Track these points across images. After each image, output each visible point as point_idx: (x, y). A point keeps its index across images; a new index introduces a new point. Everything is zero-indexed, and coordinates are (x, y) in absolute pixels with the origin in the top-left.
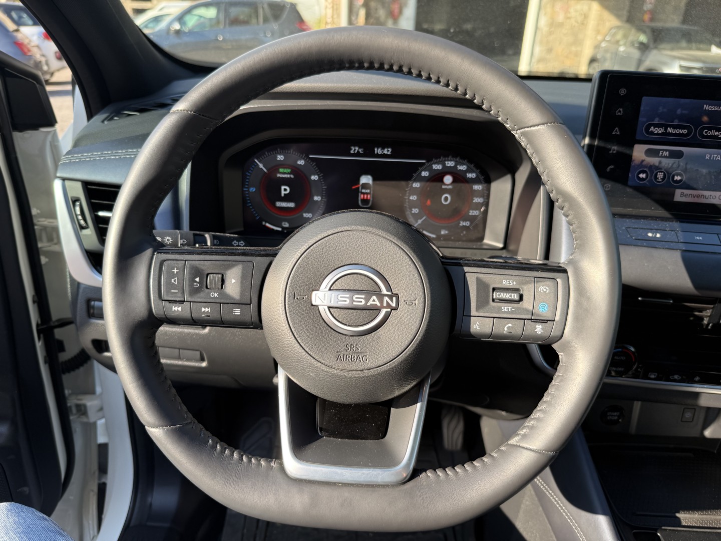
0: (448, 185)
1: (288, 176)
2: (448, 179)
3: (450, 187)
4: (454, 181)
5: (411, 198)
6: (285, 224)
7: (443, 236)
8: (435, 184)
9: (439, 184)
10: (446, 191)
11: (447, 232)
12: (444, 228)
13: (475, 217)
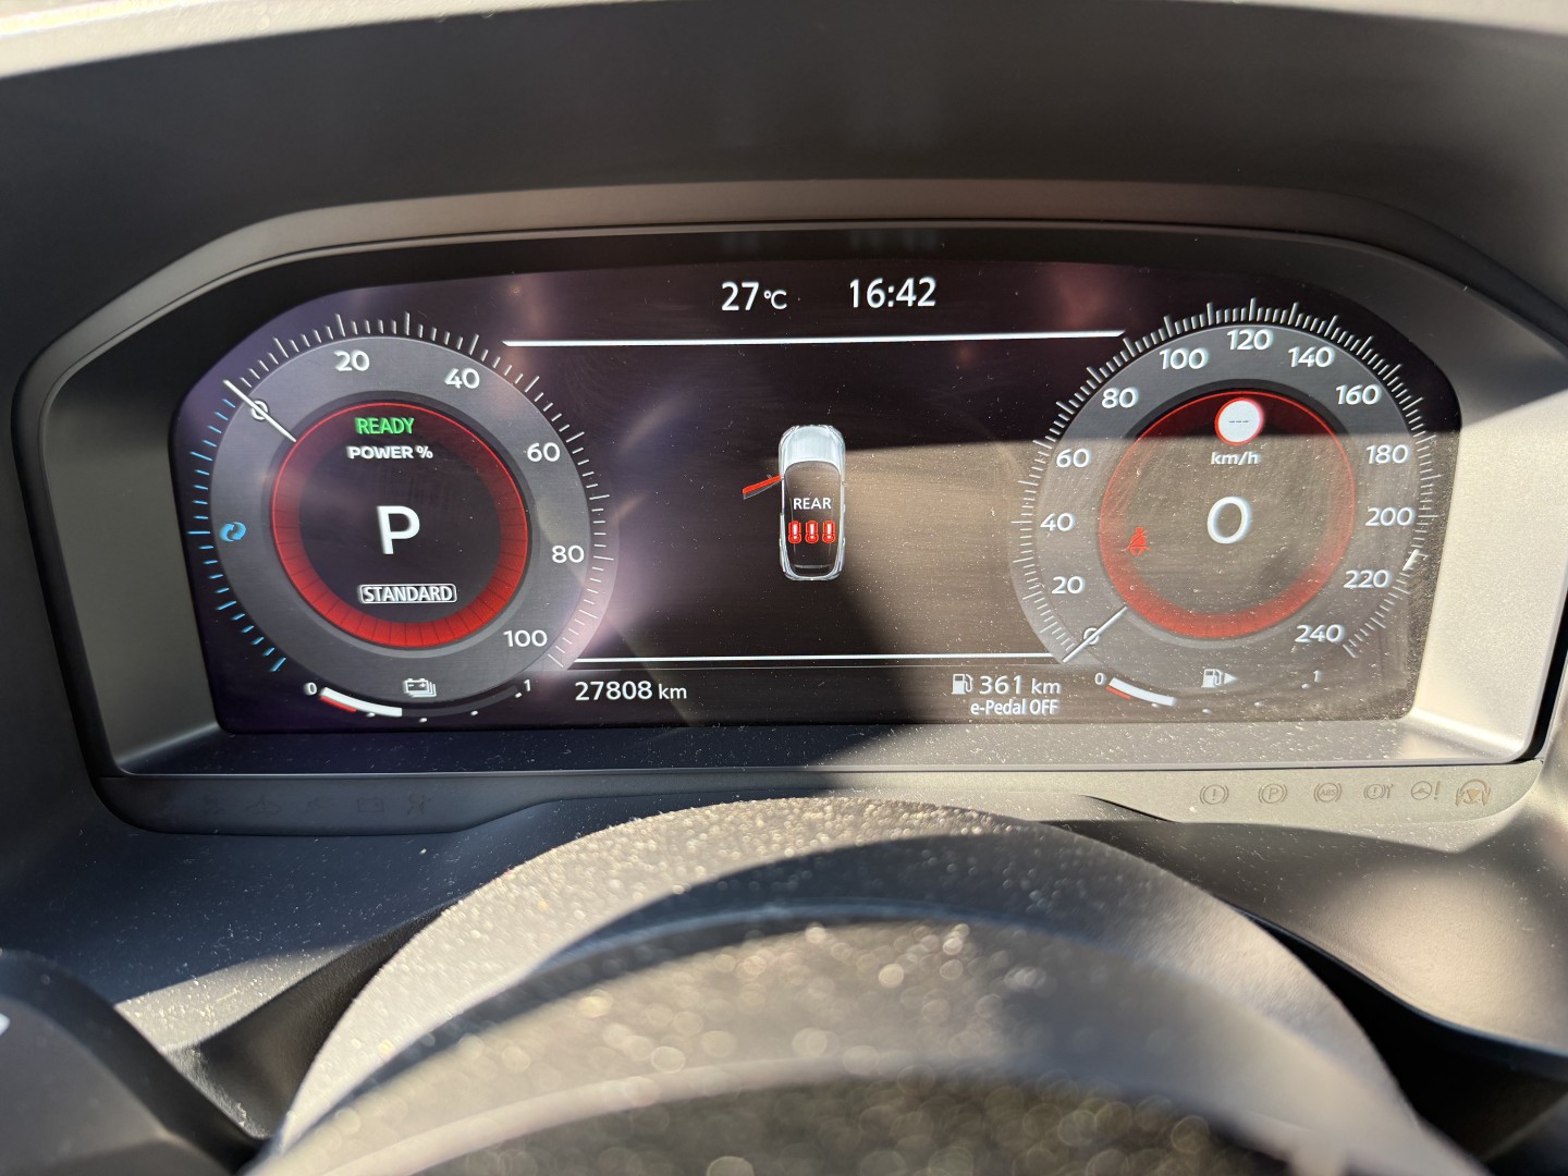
0: (1239, 448)
1: (406, 452)
2: (1240, 419)
3: (1253, 457)
4: (1270, 429)
5: (1048, 524)
6: (416, 687)
7: (1212, 695)
8: (1173, 445)
9: (1192, 447)
10: (1228, 480)
11: (1229, 678)
12: (1219, 662)
13: (1373, 598)
